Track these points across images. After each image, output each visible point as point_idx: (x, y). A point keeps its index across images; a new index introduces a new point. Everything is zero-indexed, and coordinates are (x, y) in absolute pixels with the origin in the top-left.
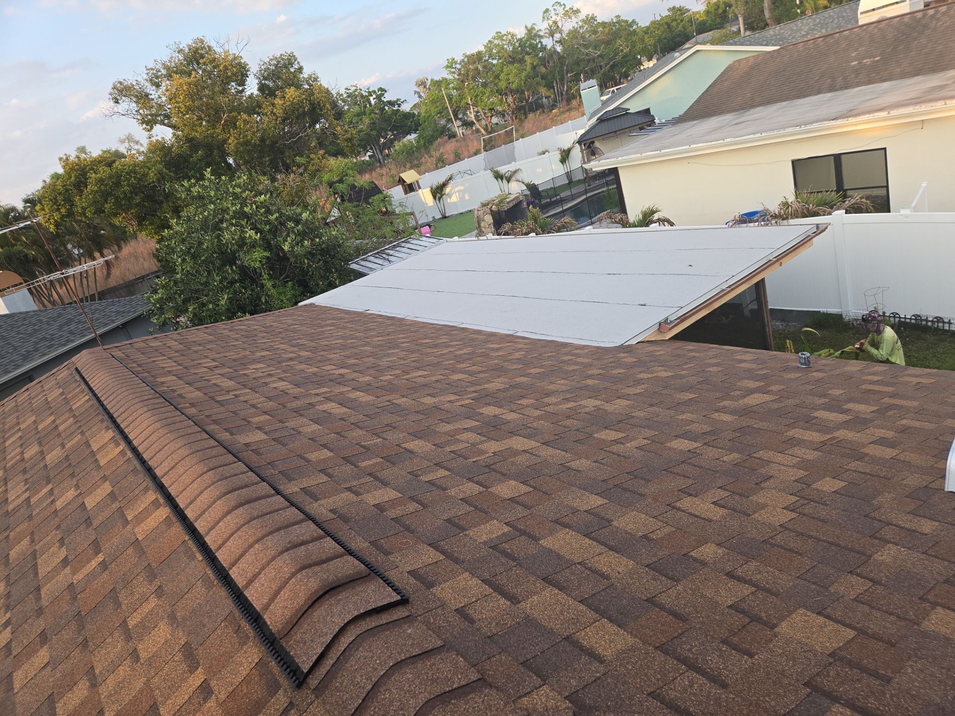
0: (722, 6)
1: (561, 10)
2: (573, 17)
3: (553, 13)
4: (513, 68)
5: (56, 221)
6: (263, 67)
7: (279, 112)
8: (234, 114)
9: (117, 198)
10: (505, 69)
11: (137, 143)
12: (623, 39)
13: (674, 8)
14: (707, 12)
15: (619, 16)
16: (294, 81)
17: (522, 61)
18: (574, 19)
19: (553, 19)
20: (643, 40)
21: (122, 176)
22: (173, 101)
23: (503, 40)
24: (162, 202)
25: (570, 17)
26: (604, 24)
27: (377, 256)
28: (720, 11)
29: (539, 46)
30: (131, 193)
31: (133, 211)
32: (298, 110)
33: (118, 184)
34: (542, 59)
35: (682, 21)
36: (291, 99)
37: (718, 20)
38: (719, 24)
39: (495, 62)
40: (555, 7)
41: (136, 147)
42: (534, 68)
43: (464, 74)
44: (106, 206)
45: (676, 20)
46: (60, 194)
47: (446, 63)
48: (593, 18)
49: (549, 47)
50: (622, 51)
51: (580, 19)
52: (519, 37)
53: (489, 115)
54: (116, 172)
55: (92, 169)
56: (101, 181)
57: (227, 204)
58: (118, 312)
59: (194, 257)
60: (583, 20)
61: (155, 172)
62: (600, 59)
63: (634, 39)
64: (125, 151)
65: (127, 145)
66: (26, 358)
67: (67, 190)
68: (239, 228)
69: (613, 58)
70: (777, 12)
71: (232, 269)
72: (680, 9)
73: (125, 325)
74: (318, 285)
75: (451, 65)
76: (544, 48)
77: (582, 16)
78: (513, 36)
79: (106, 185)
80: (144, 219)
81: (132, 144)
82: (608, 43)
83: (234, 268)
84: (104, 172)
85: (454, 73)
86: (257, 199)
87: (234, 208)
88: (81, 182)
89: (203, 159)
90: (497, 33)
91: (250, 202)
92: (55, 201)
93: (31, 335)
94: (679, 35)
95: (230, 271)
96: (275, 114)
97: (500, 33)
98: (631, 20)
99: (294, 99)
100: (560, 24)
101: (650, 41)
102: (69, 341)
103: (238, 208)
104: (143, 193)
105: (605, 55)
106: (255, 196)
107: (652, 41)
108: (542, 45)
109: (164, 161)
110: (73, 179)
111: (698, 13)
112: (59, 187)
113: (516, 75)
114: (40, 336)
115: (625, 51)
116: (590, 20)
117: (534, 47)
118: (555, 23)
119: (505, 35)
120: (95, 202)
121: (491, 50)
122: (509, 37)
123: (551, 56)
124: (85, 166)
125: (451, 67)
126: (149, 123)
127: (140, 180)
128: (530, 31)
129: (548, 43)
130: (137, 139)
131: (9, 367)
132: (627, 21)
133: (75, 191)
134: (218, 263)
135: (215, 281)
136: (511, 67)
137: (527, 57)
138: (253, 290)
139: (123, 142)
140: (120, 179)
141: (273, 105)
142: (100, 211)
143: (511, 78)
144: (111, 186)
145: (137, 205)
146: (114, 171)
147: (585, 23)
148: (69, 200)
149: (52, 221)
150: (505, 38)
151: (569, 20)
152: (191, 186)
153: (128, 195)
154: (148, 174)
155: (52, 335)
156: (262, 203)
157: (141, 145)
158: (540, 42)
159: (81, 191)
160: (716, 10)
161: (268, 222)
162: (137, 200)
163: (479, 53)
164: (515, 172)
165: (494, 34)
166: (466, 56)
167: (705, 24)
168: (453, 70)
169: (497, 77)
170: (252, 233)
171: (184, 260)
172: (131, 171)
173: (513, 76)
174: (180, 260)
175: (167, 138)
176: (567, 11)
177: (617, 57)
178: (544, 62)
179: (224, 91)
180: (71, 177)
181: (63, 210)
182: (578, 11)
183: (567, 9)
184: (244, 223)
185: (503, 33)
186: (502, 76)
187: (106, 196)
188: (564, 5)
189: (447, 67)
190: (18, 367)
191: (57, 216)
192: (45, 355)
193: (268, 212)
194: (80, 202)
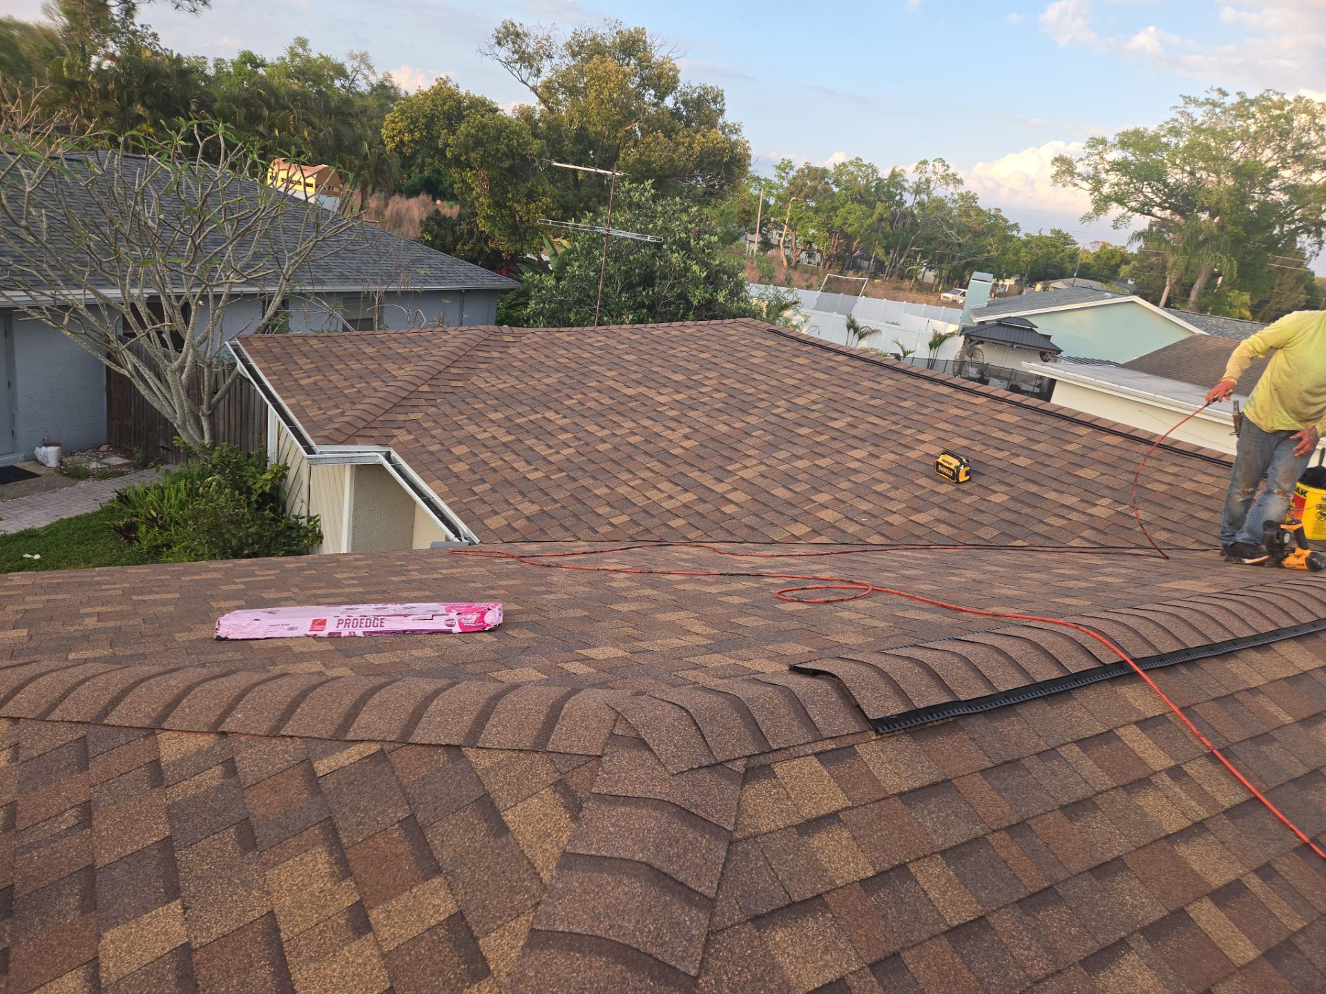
0: (1118, 259)
1: (940, 169)
2: (952, 185)
3: (930, 168)
4: (859, 209)
9: (486, 152)
10: (849, 206)
11: (370, 67)
12: (996, 238)
13: (1059, 232)
14: (1098, 257)
15: (999, 210)
16: (710, 121)
17: (872, 206)
18: (951, 188)
19: (927, 175)
20: (1017, 253)
23: (860, 170)
25: (947, 184)
26: (980, 212)
28: (1113, 262)
29: (898, 198)
30: (504, 154)
34: (894, 215)
35: (1063, 251)
36: (715, 142)
37: (1106, 272)
38: (1105, 276)
39: (836, 190)
40: (936, 164)
41: (366, 72)
42: (881, 220)
43: (797, 187)
45: (1056, 247)
47: (779, 163)
48: (974, 198)
49: (907, 205)
50: (989, 252)
51: (959, 191)
52: (880, 175)
53: (801, 247)
58: (466, 275)
60: (961, 195)
62: (957, 248)
63: (1008, 245)
64: (349, 70)
65: (356, 63)
69: (973, 255)
70: (1205, 300)
72: (1066, 237)
73: (466, 292)
75: (784, 167)
76: (901, 203)
77: (962, 189)
78: (874, 171)
79: (485, 134)
81: (363, 66)
82: (977, 234)
85: (783, 178)
88: (453, 115)
90: (857, 158)
94: (1055, 267)
97: (861, 160)
98: (1011, 222)
100: (932, 185)
101: (1025, 256)
105: (965, 246)
107: (1028, 258)
108: (901, 199)
111: (1086, 251)
113: (858, 219)
115: (992, 253)
116: (969, 199)
117: (891, 196)
118: (928, 181)
119: (865, 165)
121: (841, 175)
122: (870, 170)
123: (904, 215)
125: (783, 170)
128: (894, 175)
129: (909, 200)
130: (372, 63)
132: (1006, 221)
136: (856, 206)
137: (879, 204)
143: (851, 219)
144: (490, 137)
147: (962, 199)
150: (864, 169)
151: (945, 186)
157: (374, 73)
158: (901, 194)
160: (1109, 259)
162: (506, 164)
163: (825, 171)
164: (873, 332)
165: (853, 158)
166: (808, 167)
167: (1088, 269)
168: (783, 174)
169: (835, 209)
173: (853, 217)
176: (947, 175)
177: (979, 256)
178: (893, 220)
182: (960, 182)
183: (950, 172)
185: (864, 162)
186: (841, 211)
187: (478, 143)
188: (948, 166)
189: (779, 168)
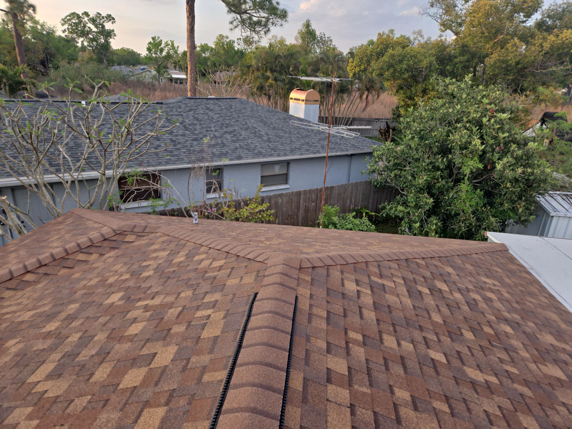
5: (355, 72)
6: (552, 8)
7: (547, 46)
8: (509, 37)
9: (395, 70)
21: (406, 57)
22: (472, 15)
24: (419, 82)
27: (564, 197)
30: (405, 70)
31: (399, 81)
32: (564, 49)
33: (401, 62)
36: (564, 39)
44: (386, 73)
46: (366, 56)
54: (405, 53)
55: (392, 47)
56: (393, 56)
57: (472, 109)
58: (353, 145)
59: (421, 138)
61: (428, 61)
64: (412, 39)
65: (415, 36)
66: (292, 151)
67: (371, 55)
68: (469, 132)
71: (442, 160)
73: (352, 155)
74: (502, 204)
79: (394, 60)
80: (402, 88)
81: (419, 36)
83: (445, 160)
84: (398, 50)
86: (498, 115)
87: (475, 115)
88: (382, 53)
89: (463, 62)
91: (490, 114)
92: (361, 60)
93: (303, 138)
95: (440, 160)
96: (542, 47)
99: (567, 39)
102: (318, 152)
103: (478, 116)
104: (412, 72)
106: (497, 111)
109: (437, 55)
110: (379, 49)
112: (368, 52)
114: (307, 141)
120: (381, 69)
124: (390, 43)
126: (445, 26)
127: (416, 63)
131: (282, 153)
133: (375, 57)
134: (435, 150)
135: (425, 162)
138: (447, 182)
139: (414, 33)
140: (404, 59)
141: (544, 39)
142: (381, 75)
144: (396, 61)
145: (403, 79)
146: (404, 52)
148: (369, 62)
149: (353, 71)
152: (450, 84)
153: (403, 71)
154: (423, 61)
155: (313, 143)
156: (501, 120)
159: (378, 58)
161: (495, 138)
162: (406, 76)
170: (478, 142)
171: (413, 138)
172: (414, 56)
174: (410, 136)
175: (448, 40)
179: (511, 18)
180: (378, 48)
181: (362, 67)
184: (475, 129)
187: (390, 66)
190: (285, 155)
191: (357, 69)
192: (302, 154)
193: (501, 129)
194: (375, 65)
